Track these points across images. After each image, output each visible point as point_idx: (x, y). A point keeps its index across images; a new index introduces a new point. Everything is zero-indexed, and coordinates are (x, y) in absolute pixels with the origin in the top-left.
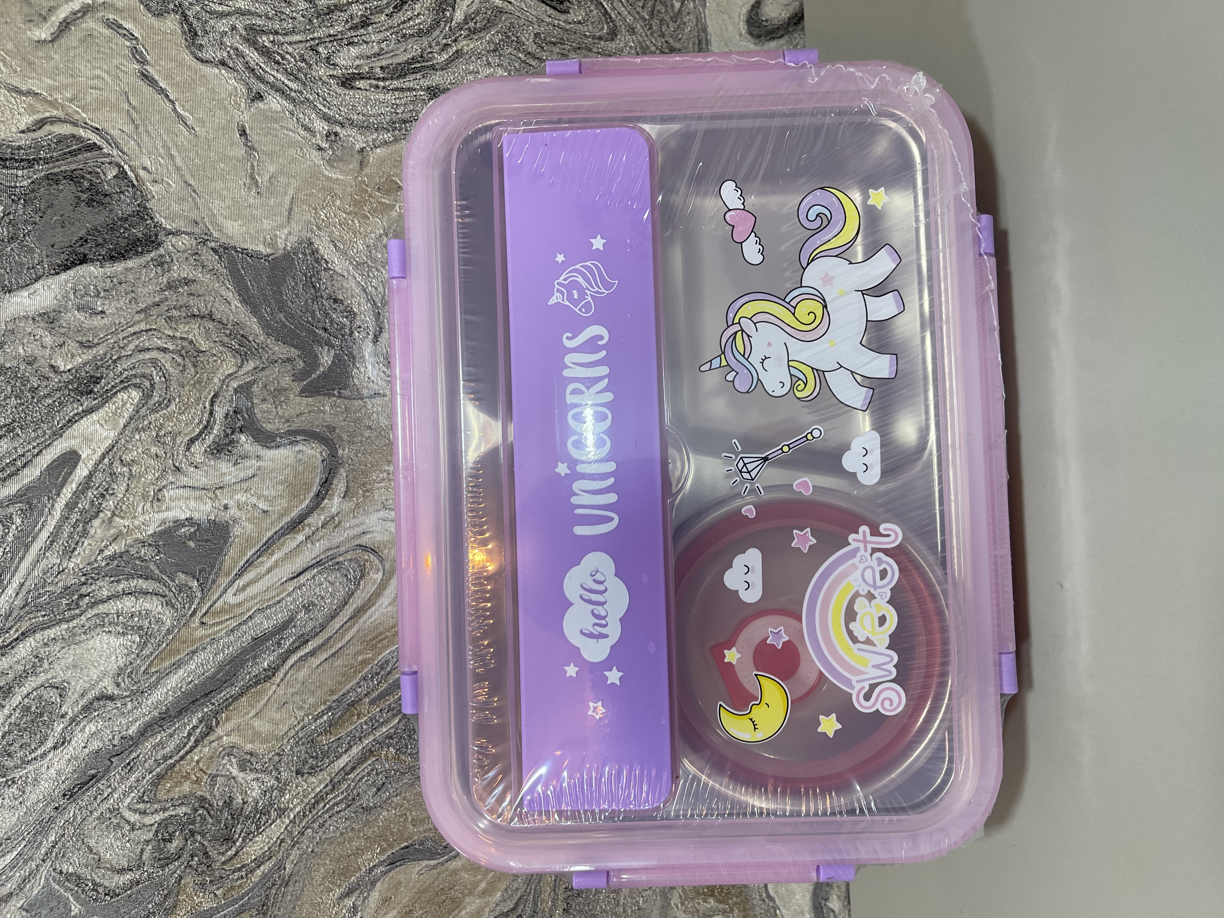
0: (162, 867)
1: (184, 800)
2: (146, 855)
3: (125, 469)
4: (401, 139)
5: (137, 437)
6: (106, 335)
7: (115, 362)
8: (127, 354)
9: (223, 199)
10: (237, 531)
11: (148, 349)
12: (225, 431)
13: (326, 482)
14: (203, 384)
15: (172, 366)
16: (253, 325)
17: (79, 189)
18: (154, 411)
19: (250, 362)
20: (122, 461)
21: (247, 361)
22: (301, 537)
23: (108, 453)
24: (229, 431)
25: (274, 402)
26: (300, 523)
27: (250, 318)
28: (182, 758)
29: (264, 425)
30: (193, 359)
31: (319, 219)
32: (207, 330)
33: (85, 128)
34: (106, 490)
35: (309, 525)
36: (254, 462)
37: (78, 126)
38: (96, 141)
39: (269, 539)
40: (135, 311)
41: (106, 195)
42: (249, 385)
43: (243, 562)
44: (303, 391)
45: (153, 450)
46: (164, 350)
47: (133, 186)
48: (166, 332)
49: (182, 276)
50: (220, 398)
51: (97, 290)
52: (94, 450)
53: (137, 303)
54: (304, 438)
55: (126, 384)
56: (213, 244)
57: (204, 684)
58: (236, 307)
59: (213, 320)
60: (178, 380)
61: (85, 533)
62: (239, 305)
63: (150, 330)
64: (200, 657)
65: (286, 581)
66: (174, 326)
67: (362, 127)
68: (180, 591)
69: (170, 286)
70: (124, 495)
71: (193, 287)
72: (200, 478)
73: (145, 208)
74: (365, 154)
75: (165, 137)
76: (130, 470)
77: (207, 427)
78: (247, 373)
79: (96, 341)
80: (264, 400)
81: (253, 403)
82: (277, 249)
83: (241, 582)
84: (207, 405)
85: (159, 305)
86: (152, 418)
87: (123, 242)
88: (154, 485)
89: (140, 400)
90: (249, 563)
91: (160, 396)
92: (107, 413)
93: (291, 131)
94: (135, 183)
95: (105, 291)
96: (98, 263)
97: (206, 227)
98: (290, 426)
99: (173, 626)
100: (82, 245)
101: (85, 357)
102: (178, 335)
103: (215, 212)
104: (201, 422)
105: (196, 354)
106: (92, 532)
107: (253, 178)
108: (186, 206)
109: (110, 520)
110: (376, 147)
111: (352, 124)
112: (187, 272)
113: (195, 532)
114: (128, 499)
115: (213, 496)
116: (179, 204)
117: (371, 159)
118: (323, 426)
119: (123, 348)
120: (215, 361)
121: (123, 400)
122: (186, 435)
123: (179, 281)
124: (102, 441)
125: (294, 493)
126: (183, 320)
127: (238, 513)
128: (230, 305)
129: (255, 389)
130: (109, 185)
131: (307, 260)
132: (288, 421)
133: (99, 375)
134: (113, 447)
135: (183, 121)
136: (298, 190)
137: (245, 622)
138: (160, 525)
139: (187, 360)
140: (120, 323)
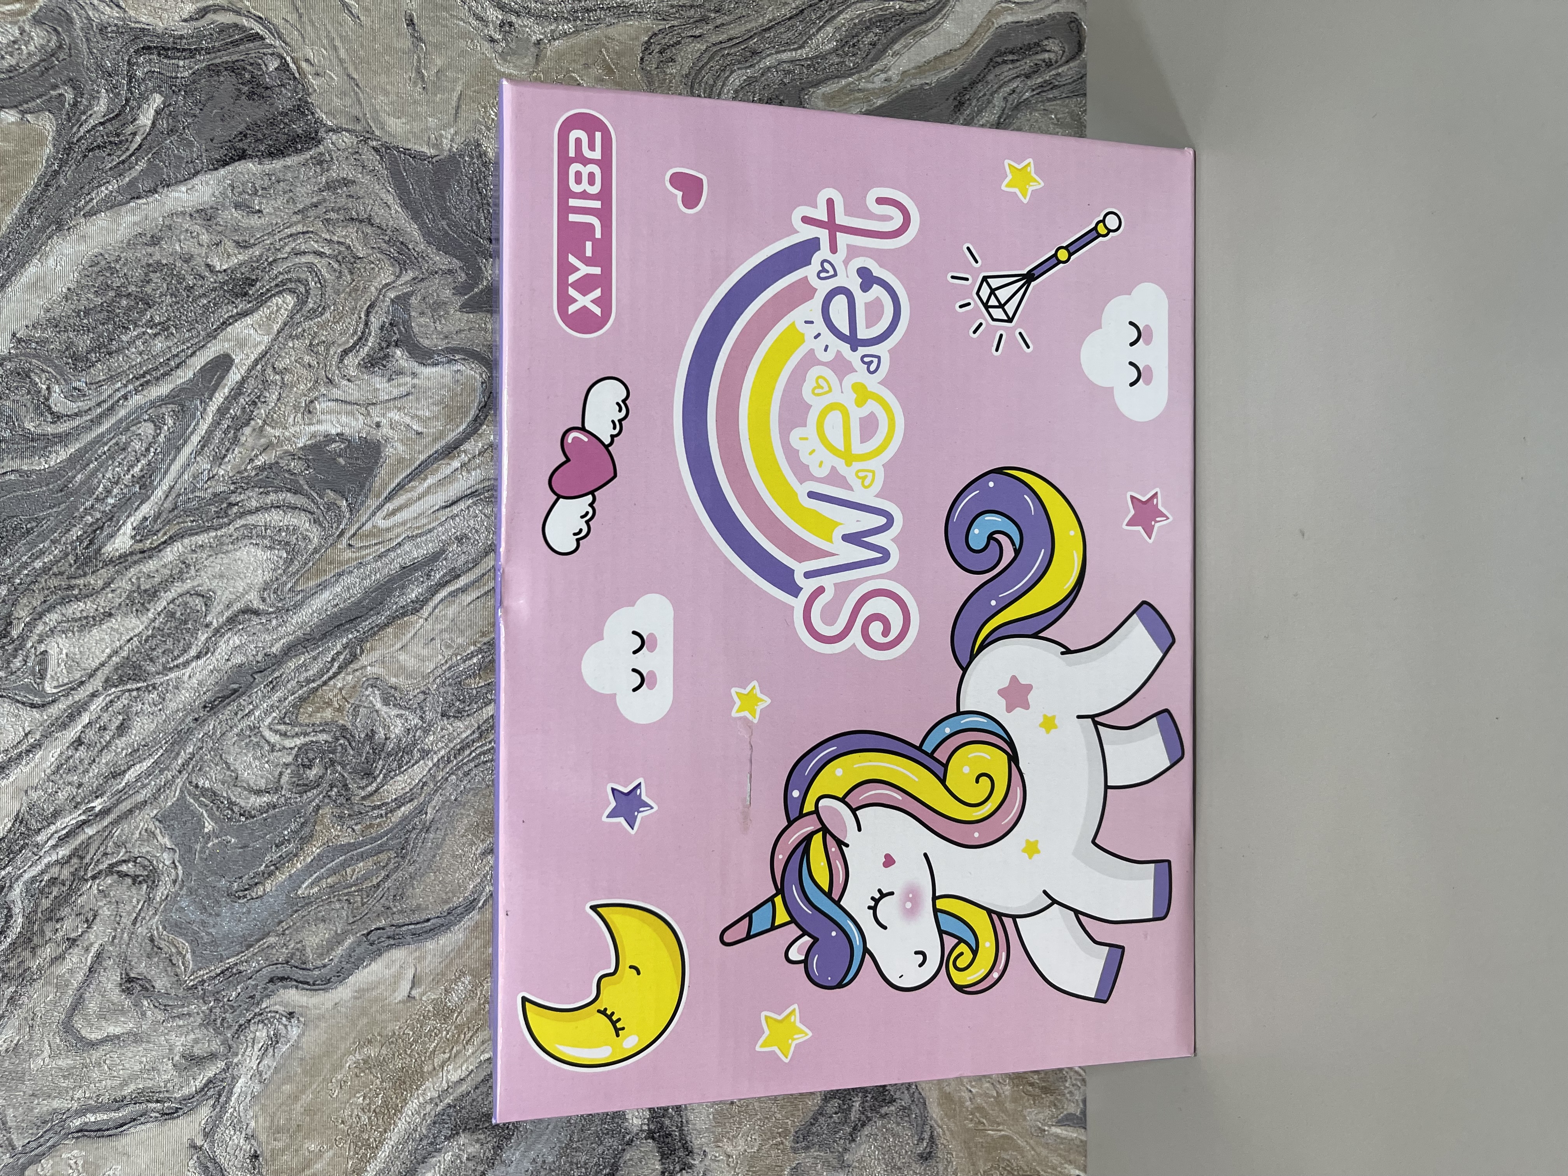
0: (301, 794)
1: (325, 726)
2: (285, 779)
3: (277, 377)
4: (583, 30)
5: (291, 345)
6: (263, 236)
7: (270, 264)
8: (283, 256)
9: (386, 93)
10: (388, 451)
11: (305, 253)
12: (379, 344)
13: (485, 406)
14: (359, 292)
15: (328, 272)
16: (413, 230)
17: (240, 81)
18: (307, 318)
19: (409, 271)
20: (274, 368)
21: (406, 270)
22: (456, 464)
23: (261, 359)
24: (384, 344)
25: (433, 316)
26: (455, 448)
27: (410, 224)
28: (325, 683)
29: (421, 340)
30: (350, 266)
31: (488, 119)
32: (366, 235)
33: (247, 16)
34: (258, 397)
35: (465, 451)
36: (409, 379)
37: (240, 15)
38: (259, 31)
39: (422, 463)
40: (291, 211)
41: (267, 88)
42: (408, 295)
43: (394, 485)
44: (463, 306)
45: (307, 359)
46: (321, 254)
47: (295, 78)
48: (323, 235)
49: (341, 175)
50: (376, 309)
51: (255, 187)
52: (247, 355)
53: (294, 203)
54: (463, 357)
55: (281, 288)
56: (375, 143)
57: (348, 609)
58: (397, 211)
59: (372, 225)
60: (333, 287)
61: (235, 441)
62: (399, 210)
63: (307, 232)
64: (347, 580)
65: (438, 510)
66: (331, 229)
67: (540, 16)
68: (328, 509)
69: (330, 186)
70: (276, 404)
71: (353, 189)
72: (352, 392)
73: (307, 102)
74: (542, 46)
75: (329, 27)
76: (283, 379)
77: (362, 339)
78: (406, 283)
79: (252, 241)
80: (422, 313)
81: (410, 316)
82: (443, 150)
83: (390, 506)
84: (363, 316)
85: (316, 206)
86: (306, 325)
87: (283, 138)
88: (305, 396)
89: (295, 306)
90: (400, 487)
91: (315, 303)
92: (261, 317)
93: (462, 20)
94: (297, 75)
95: (263, 189)
96: (257, 160)
97: (368, 124)
98: (448, 343)
99: (321, 546)
100: (242, 140)
101: (241, 257)
102: (335, 238)
103: (378, 107)
104: (355, 332)
105: (352, 260)
106: (243, 439)
107: (419, 72)
108: (348, 101)
109: (261, 429)
110: (555, 40)
111: (529, 13)
112: (347, 172)
113: (345, 448)
114: (279, 408)
115: (365, 412)
116: (341, 99)
117: (549, 53)
118: (483, 345)
119: (279, 250)
120: (373, 269)
121: (277, 304)
122: (339, 345)
123: (338, 181)
124: (255, 346)
125: (451, 413)
126: (341, 224)
127: (391, 432)
128: (390, 209)
129: (413, 301)
130: (271, 77)
131: (474, 164)
132: (446, 337)
133: (254, 277)
134: (266, 353)
135: (348, 9)
136: (467, 85)
137: (393, 549)
138: (310, 439)
139: (343, 266)
140: (277, 224)
